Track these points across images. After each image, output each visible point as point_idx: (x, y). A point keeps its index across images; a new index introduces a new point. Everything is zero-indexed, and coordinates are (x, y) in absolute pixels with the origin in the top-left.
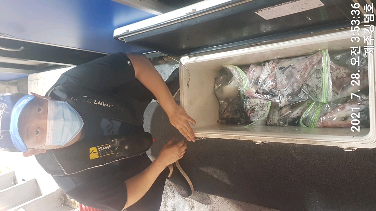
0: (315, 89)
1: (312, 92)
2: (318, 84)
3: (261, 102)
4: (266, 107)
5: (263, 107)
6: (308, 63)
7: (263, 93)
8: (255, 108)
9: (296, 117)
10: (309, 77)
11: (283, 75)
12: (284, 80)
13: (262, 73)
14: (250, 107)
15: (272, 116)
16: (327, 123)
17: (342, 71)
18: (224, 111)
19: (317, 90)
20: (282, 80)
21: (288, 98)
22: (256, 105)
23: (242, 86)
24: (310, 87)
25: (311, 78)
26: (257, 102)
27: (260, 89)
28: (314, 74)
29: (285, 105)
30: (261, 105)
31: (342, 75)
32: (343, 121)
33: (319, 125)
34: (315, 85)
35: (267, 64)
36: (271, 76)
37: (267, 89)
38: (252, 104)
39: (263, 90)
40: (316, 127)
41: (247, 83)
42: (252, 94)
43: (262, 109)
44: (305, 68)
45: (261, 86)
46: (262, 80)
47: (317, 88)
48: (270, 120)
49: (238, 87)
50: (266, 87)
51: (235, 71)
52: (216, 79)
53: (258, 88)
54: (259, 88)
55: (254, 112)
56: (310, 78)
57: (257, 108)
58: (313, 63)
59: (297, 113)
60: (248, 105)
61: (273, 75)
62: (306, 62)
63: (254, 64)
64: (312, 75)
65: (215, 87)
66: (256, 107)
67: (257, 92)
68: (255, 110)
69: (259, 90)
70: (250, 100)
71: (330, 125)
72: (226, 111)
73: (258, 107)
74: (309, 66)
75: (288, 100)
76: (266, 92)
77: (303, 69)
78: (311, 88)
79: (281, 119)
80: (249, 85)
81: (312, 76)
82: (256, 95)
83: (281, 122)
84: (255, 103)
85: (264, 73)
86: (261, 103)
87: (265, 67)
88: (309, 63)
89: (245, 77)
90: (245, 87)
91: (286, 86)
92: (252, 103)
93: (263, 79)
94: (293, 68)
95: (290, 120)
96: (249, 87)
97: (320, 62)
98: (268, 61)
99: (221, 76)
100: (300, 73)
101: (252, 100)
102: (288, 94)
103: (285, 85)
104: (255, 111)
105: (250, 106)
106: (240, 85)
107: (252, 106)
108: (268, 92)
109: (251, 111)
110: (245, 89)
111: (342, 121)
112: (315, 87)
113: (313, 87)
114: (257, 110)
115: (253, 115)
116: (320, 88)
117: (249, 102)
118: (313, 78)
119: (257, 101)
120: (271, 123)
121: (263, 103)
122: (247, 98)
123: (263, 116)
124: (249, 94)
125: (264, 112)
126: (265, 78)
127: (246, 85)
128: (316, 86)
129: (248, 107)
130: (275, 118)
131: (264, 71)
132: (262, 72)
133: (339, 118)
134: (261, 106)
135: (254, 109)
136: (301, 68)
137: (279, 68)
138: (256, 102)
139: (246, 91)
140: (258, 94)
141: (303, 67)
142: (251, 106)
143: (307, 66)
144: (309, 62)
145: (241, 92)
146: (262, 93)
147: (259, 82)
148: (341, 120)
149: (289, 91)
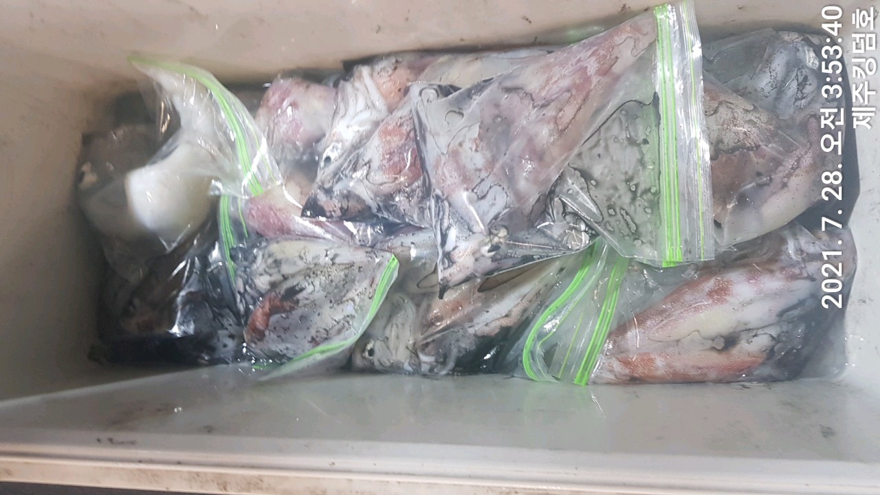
0: (627, 199)
1: (611, 211)
2: (636, 172)
3: (336, 256)
4: (366, 283)
5: (348, 282)
6: (592, 66)
7: (346, 215)
8: (302, 290)
9: (497, 331)
10: (595, 138)
11: (460, 122)
12: (468, 145)
13: (342, 112)
14: (273, 285)
15: (385, 327)
16: (651, 360)
17: (739, 113)
18: (130, 303)
19: (637, 203)
20: (460, 145)
21: (496, 240)
22: (310, 272)
23: (234, 177)
24: (598, 184)
25: (602, 143)
26: (317, 257)
27: (328, 192)
28: (617, 122)
29: (468, 273)
30: (337, 274)
31: (742, 136)
32: (720, 351)
33: (611, 371)
34: (623, 177)
35: (365, 70)
36: (390, 128)
37: (365, 193)
38: (286, 269)
39: (348, 196)
40: (594, 383)
41: (256, 161)
42: (282, 217)
43: (337, 295)
44: (578, 87)
45: (337, 176)
46: (340, 146)
47: (634, 193)
48: (369, 347)
49: (210, 179)
50: (363, 185)
51: (192, 100)
52: (87, 140)
53: (321, 187)
54: (327, 186)
55: (292, 309)
56: (597, 145)
57: (313, 289)
58: (617, 68)
59: (507, 316)
60: (261, 270)
61: (401, 125)
62: (579, 61)
63: (289, 74)
64: (608, 129)
65: (80, 177)
66: (304, 284)
67: (313, 209)
68: (300, 296)
69: (322, 198)
70: (274, 247)
71: (660, 373)
72: (137, 301)
73: (317, 283)
74: (595, 80)
75: (495, 248)
76: (359, 207)
77: (568, 90)
78: (605, 192)
79: (427, 344)
80: (267, 174)
81: (609, 134)
82: (304, 224)
83: (423, 358)
84: (301, 265)
85: (351, 111)
86: (337, 261)
87: (357, 84)
88: (596, 65)
89: (245, 131)
90: (245, 182)
91: (484, 174)
92: (287, 260)
93: (348, 144)
94: (508, 90)
95: (467, 344)
96: (270, 179)
97: (645, 64)
98: (369, 60)
99: (117, 125)
100: (550, 112)
101: (287, 249)
102: (496, 218)
103: (480, 170)
104: (298, 301)
105: (273, 279)
106: (220, 169)
107: (285, 278)
108: (369, 208)
109: (277, 303)
110: (246, 192)
111: (714, 355)
112: (622, 187)
113: (616, 188)
114: (311, 297)
115: (286, 323)
116: (647, 191)
117: (270, 256)
118: (611, 142)
119: (316, 252)
120: (375, 359)
121: (352, 265)
122: (254, 236)
123: (337, 327)
124: (264, 216)
125: (349, 309)
126: (357, 138)
127: (254, 169)
128: (628, 180)
129: (262, 282)
130: (397, 337)
131: (351, 103)
132: (342, 106)
133: (705, 338)
134: (336, 280)
135: (293, 292)
136: (555, 88)
137: (436, 87)
138: (309, 259)
139: (251, 200)
140: (314, 215)
141: (565, 83)
142: (277, 277)
143: (587, 79)
144: (593, 59)
145: (225, 208)
146: (339, 213)
147: (328, 159)
148: (713, 349)
149: (499, 202)
